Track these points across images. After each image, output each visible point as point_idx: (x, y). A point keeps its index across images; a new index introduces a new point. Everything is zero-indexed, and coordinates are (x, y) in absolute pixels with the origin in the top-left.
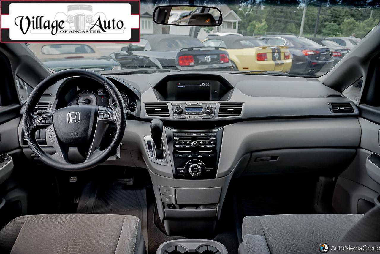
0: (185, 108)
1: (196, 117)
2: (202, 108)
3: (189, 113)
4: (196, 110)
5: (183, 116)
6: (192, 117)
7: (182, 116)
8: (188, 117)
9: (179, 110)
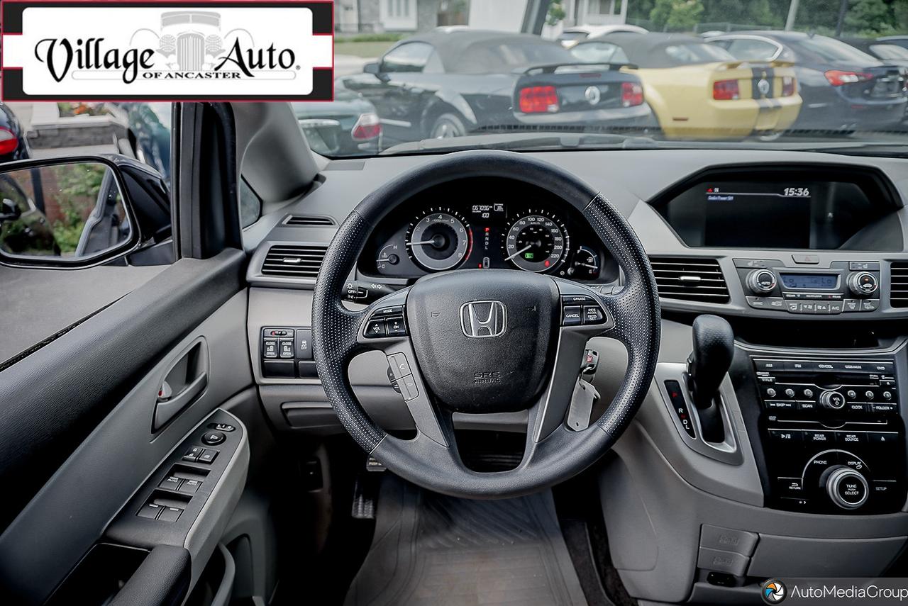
0: (781, 274)
1: (820, 307)
2: (836, 275)
3: (799, 294)
4: (816, 282)
5: (777, 303)
6: (809, 307)
7: (774, 304)
8: (794, 306)
9: (768, 283)
